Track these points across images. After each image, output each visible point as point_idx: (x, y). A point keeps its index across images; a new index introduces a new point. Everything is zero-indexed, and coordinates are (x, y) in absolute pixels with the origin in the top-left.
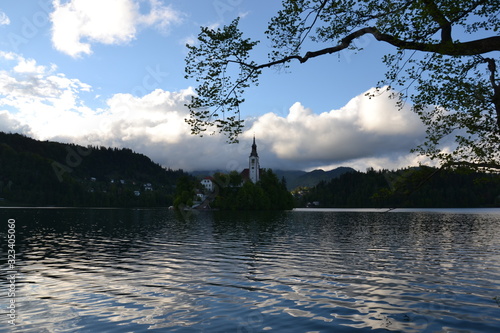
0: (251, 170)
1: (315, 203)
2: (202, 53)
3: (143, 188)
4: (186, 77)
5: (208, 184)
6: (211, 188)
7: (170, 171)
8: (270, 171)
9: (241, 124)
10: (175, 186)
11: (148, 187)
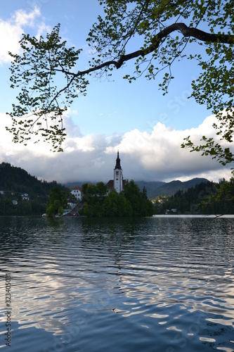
0: (116, 181)
1: (174, 210)
2: (26, 61)
3: (20, 198)
4: (12, 86)
5: (78, 194)
6: (80, 197)
7: (45, 183)
8: (132, 182)
9: (64, 132)
10: (48, 196)
11: (25, 197)
